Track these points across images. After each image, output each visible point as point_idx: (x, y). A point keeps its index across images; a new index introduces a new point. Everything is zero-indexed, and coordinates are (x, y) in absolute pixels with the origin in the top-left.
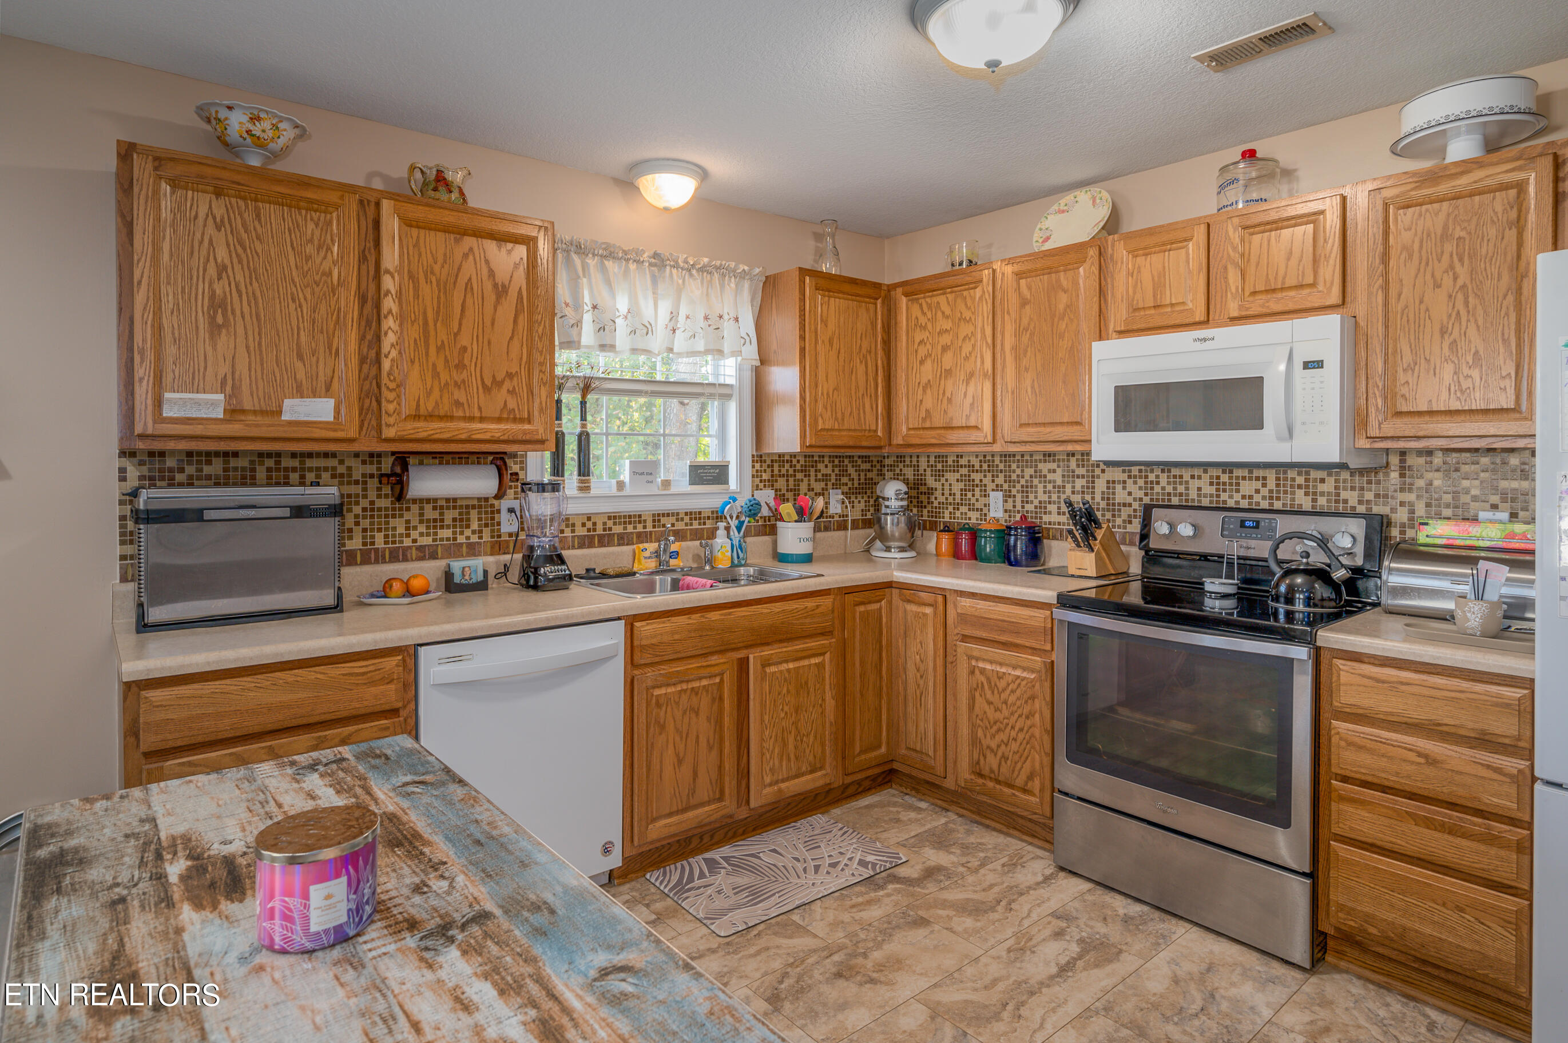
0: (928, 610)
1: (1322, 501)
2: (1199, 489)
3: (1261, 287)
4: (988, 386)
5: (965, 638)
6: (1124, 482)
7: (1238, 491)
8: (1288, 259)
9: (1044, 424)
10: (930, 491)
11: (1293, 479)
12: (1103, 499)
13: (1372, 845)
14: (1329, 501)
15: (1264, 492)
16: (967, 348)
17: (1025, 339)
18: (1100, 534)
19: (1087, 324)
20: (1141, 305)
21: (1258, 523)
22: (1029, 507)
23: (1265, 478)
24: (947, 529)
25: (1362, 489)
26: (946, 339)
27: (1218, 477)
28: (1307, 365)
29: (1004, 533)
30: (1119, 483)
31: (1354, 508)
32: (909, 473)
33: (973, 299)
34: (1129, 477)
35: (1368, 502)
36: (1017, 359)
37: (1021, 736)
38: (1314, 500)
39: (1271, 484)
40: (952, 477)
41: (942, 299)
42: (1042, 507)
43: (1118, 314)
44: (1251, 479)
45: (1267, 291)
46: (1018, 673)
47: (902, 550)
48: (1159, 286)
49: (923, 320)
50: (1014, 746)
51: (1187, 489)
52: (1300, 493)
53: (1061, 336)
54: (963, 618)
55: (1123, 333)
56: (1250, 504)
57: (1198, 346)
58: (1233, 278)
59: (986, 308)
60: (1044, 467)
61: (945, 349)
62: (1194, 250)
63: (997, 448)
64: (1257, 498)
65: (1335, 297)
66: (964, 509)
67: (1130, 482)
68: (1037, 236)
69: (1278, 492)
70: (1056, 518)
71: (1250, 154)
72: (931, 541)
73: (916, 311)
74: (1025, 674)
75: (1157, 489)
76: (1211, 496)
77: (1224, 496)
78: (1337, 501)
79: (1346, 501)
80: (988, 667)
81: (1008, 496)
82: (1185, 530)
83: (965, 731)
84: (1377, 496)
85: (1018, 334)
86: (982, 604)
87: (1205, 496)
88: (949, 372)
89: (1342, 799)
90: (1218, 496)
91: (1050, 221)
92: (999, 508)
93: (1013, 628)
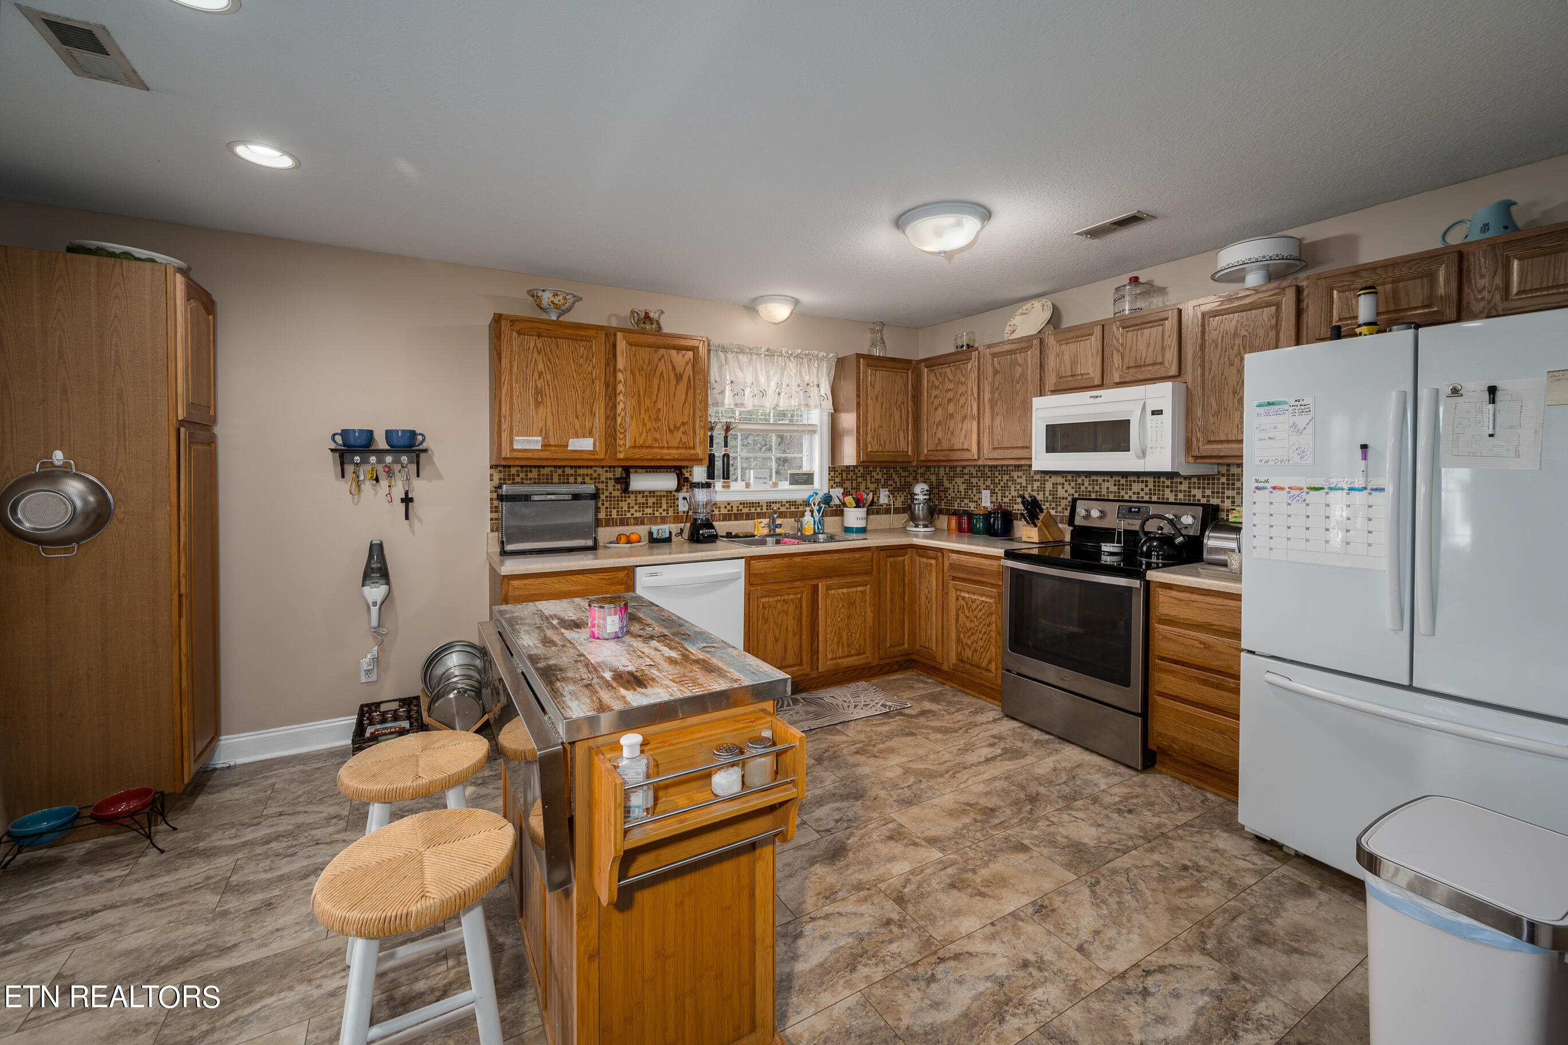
0: (933, 562)
1: (1181, 496)
2: (1108, 488)
3: (1132, 364)
4: (975, 424)
5: (954, 578)
6: (1063, 484)
7: (1131, 489)
8: (1148, 347)
9: (1007, 448)
10: (946, 490)
11: (1164, 482)
12: (1050, 495)
13: (1177, 697)
14: (1184, 496)
15: (1147, 490)
16: (962, 401)
17: (996, 395)
18: (1041, 516)
19: (1032, 386)
20: (1063, 375)
21: (1139, 509)
22: (1006, 500)
23: (1147, 482)
24: (955, 513)
25: (1204, 488)
26: (950, 395)
27: (1119, 481)
28: (1154, 413)
29: (988, 515)
30: (1060, 484)
31: (1199, 500)
32: (933, 478)
33: (966, 370)
34: (1066, 481)
35: (1208, 496)
36: (992, 408)
37: (985, 637)
38: (1176, 495)
39: (1151, 485)
40: (959, 481)
41: (948, 370)
42: (1013, 500)
43: (1051, 380)
44: (1138, 482)
45: (1136, 367)
46: (983, 599)
47: (925, 526)
48: (1074, 363)
49: (936, 383)
50: (981, 643)
51: (1100, 488)
52: (1167, 491)
53: (1018, 394)
54: (952, 566)
55: (1055, 392)
56: (1138, 497)
57: (1093, 400)
58: (1116, 358)
59: (974, 376)
60: (1015, 474)
61: (950, 401)
62: (1094, 341)
63: (980, 463)
64: (1142, 494)
65: (1174, 371)
66: (966, 501)
67: (1066, 484)
68: (1008, 329)
69: (1155, 490)
70: (1019, 507)
71: (1135, 280)
72: (943, 521)
73: (932, 377)
74: (987, 600)
75: (1083, 488)
76: (1115, 492)
77: (1122, 493)
78: (1189, 496)
79: (1194, 496)
80: (967, 595)
81: (993, 493)
82: (1095, 513)
83: (953, 635)
84: (1213, 492)
85: (992, 392)
86: (963, 557)
87: (1111, 493)
88: (952, 416)
89: (1160, 670)
90: (1119, 493)
91: (1017, 320)
92: (987, 500)
93: (981, 571)
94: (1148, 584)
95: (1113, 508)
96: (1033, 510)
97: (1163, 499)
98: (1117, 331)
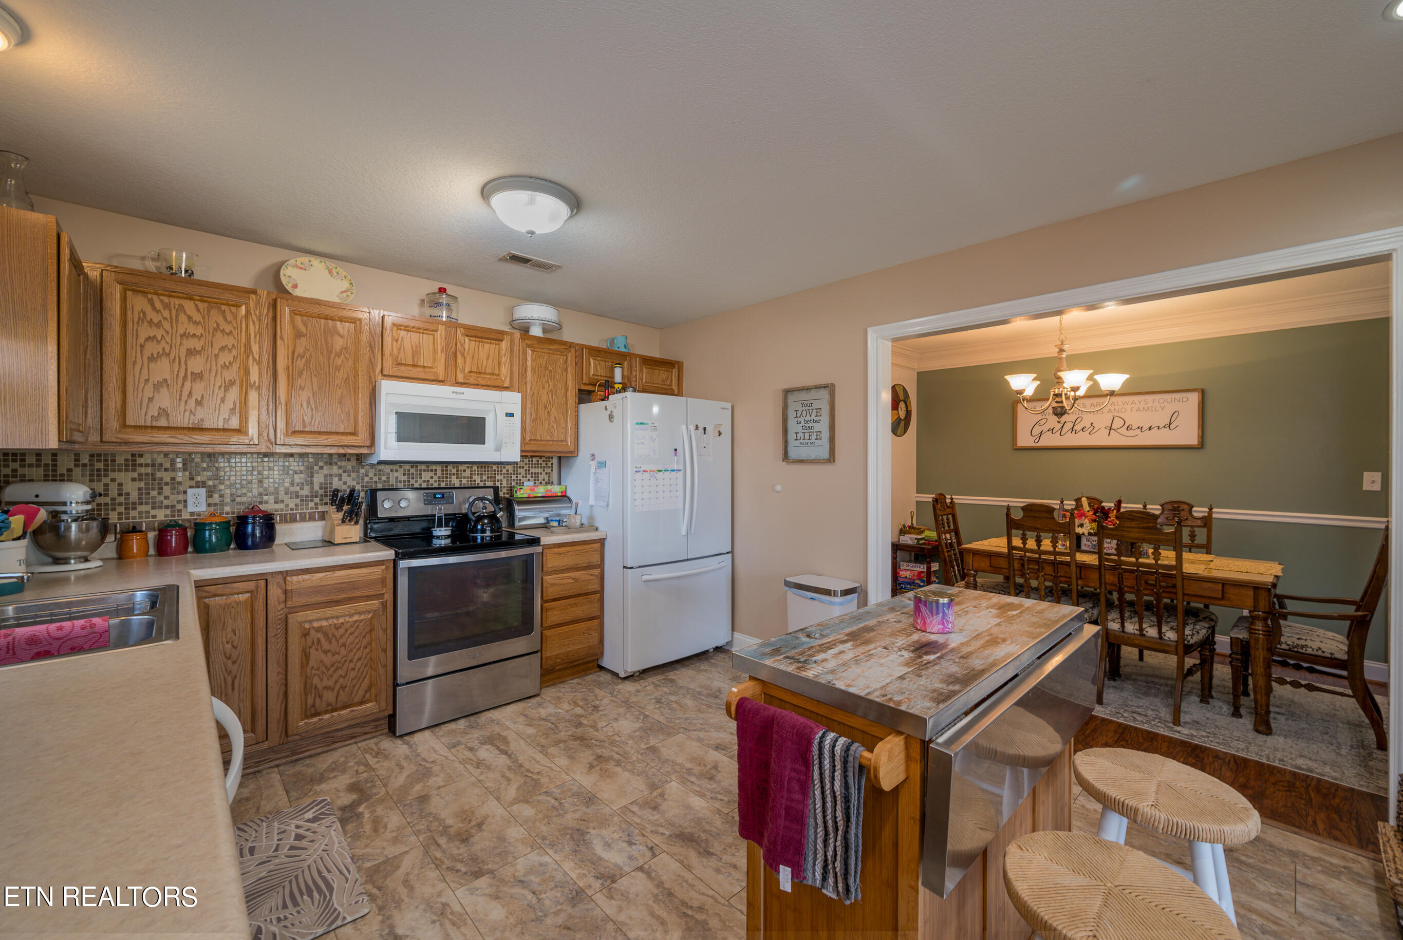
0: (243, 598)
1: (464, 481)
2: (397, 478)
3: (474, 370)
4: (255, 394)
5: (298, 608)
6: (340, 475)
7: (421, 478)
8: (488, 359)
9: (319, 433)
11: (451, 471)
12: (321, 488)
13: (558, 624)
14: (468, 481)
15: (436, 478)
16: (224, 358)
17: (300, 363)
20: (403, 362)
21: (443, 495)
22: (241, 500)
23: (436, 470)
24: (133, 530)
25: (482, 474)
26: (193, 343)
27: (409, 470)
30: (336, 476)
31: (478, 484)
34: (344, 472)
35: (485, 481)
38: (461, 481)
39: (439, 473)
40: (123, 476)
41: (187, 305)
44: (428, 471)
45: (477, 373)
48: (415, 354)
49: (154, 317)
50: (352, 674)
51: (388, 478)
52: (454, 478)
54: (294, 592)
55: (389, 377)
56: (428, 485)
57: (454, 396)
58: (461, 360)
61: (192, 352)
62: (439, 338)
63: (261, 449)
64: (431, 481)
67: (345, 475)
69: (443, 477)
71: (443, 291)
74: (362, 617)
75: (366, 479)
76: (404, 481)
77: (412, 482)
78: (471, 481)
79: (475, 481)
80: (324, 623)
81: (212, 491)
84: (488, 477)
87: (401, 482)
89: (548, 610)
90: (409, 481)
92: (199, 503)
93: (353, 585)
94: (543, 548)
97: (450, 485)
98: (461, 337)
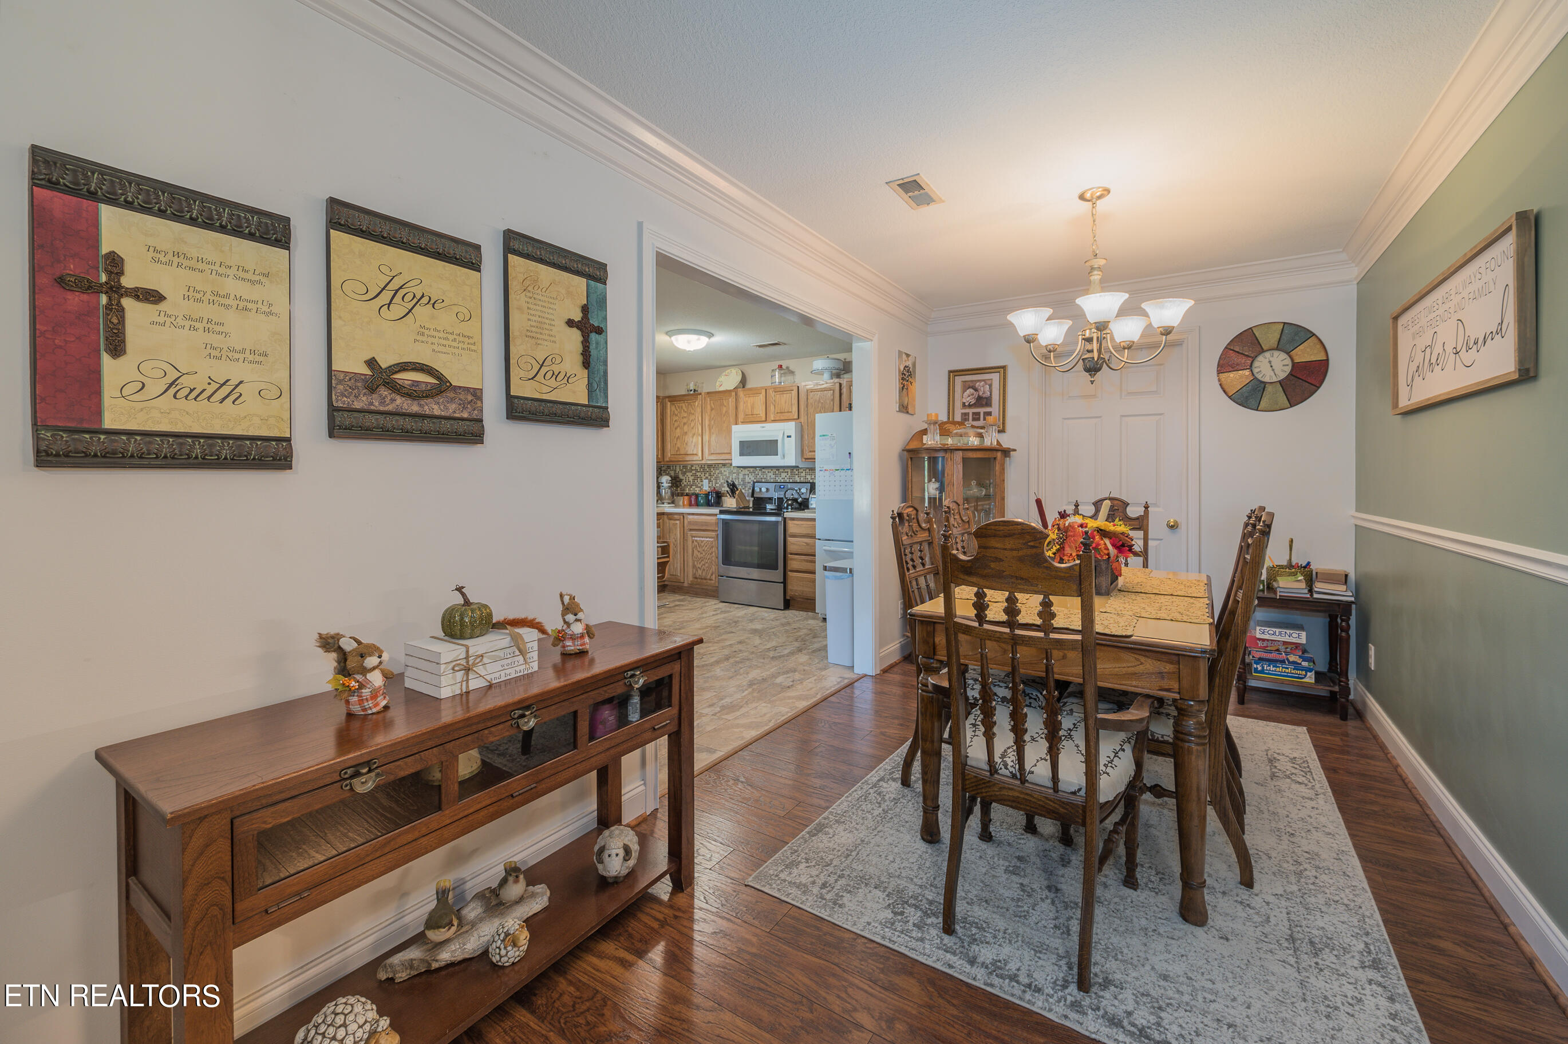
0: (678, 522)
2: (770, 476)
3: (778, 411)
4: (700, 438)
5: (691, 530)
7: (781, 476)
8: (785, 403)
9: (719, 453)
10: (681, 480)
11: (795, 472)
12: (741, 481)
13: (796, 570)
14: (800, 478)
16: (692, 425)
17: (712, 422)
18: (737, 492)
19: (732, 418)
20: (747, 414)
22: (718, 485)
23: (787, 472)
24: (687, 495)
25: (811, 474)
26: (685, 420)
27: (775, 472)
28: (788, 437)
29: (707, 495)
30: (747, 474)
32: (672, 473)
33: (694, 405)
34: (750, 472)
36: (710, 430)
37: (709, 561)
39: (789, 474)
40: (689, 474)
41: (683, 405)
42: (722, 485)
43: (741, 416)
44: (784, 472)
45: (780, 412)
46: (708, 539)
47: (669, 503)
48: (753, 408)
49: (676, 412)
50: (707, 565)
51: (767, 476)
53: (724, 422)
54: (690, 523)
55: (743, 423)
56: (783, 480)
57: (761, 428)
58: (772, 407)
59: (699, 410)
60: (723, 470)
61: (685, 424)
62: (762, 397)
63: (703, 462)
65: (796, 417)
66: (694, 487)
67: (750, 474)
68: (718, 384)
70: (725, 489)
71: (780, 366)
72: (681, 500)
73: (673, 408)
74: (710, 540)
75: (758, 476)
76: (774, 478)
77: (777, 478)
80: (698, 539)
81: (710, 481)
82: (764, 490)
83: (691, 564)
85: (710, 421)
86: (696, 517)
87: (772, 478)
88: (686, 433)
89: (791, 559)
91: (722, 378)
92: (706, 486)
93: (706, 524)
94: (785, 519)
95: (771, 486)
96: (733, 488)
97: (793, 480)
98: (771, 392)
